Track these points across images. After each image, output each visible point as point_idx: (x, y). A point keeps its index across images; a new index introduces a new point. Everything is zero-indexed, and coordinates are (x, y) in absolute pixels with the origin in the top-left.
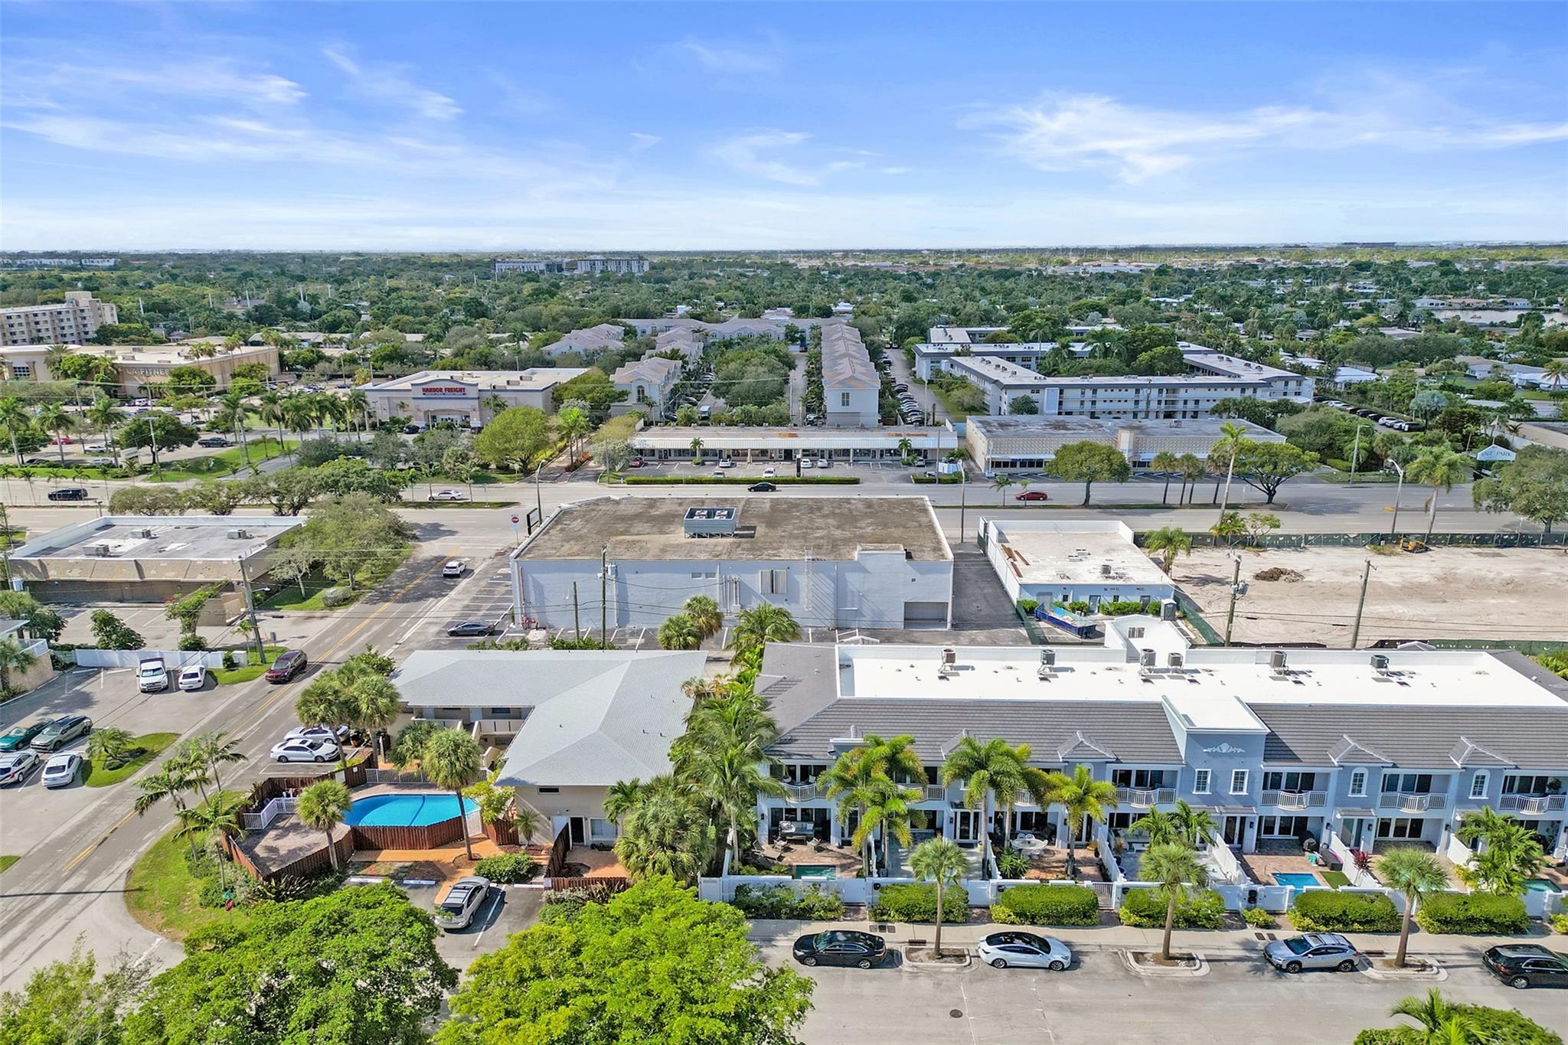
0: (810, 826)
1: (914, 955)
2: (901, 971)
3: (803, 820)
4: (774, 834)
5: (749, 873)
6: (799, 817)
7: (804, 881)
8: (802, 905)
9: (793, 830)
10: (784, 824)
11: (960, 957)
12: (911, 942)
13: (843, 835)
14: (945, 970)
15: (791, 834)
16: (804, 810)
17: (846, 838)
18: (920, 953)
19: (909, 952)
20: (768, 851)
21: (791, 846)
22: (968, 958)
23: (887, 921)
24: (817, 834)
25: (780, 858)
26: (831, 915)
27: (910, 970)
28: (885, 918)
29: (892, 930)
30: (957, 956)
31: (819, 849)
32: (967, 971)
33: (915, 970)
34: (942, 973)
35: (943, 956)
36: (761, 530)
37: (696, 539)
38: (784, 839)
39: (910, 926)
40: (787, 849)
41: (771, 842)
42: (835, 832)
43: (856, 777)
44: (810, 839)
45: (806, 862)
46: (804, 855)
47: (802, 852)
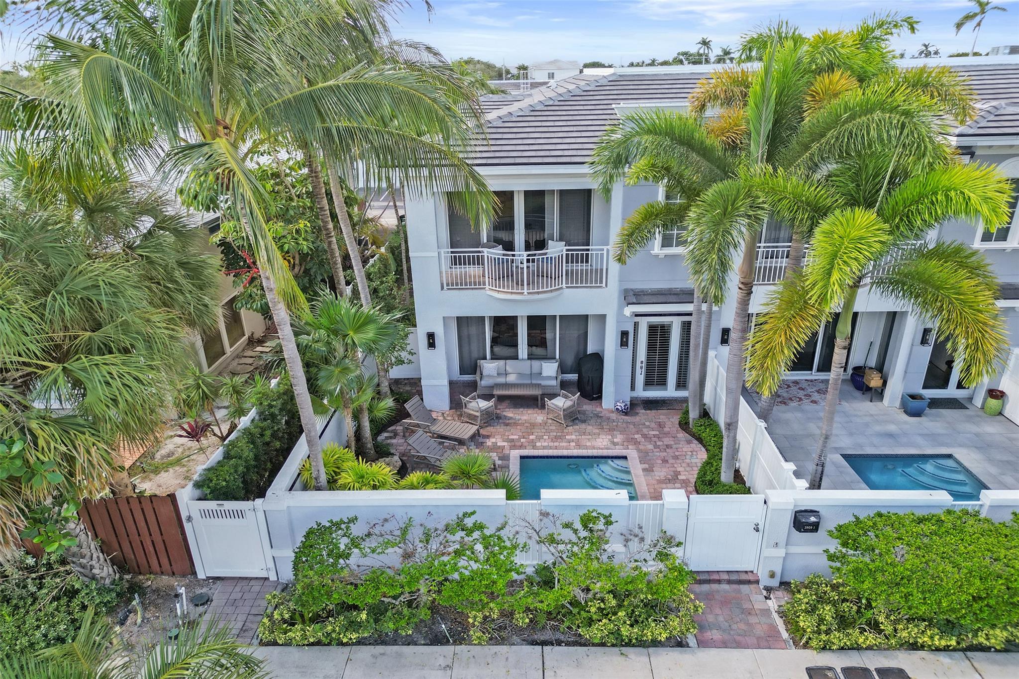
6: (523, 349)
13: (633, 388)
15: (506, 386)
20: (448, 423)
21: (506, 412)
23: (871, 649)
25: (477, 440)
26: (654, 629)
39: (965, 675)
42: (617, 377)
44: (549, 397)
45: (544, 448)
46: (538, 432)
47: (533, 425)
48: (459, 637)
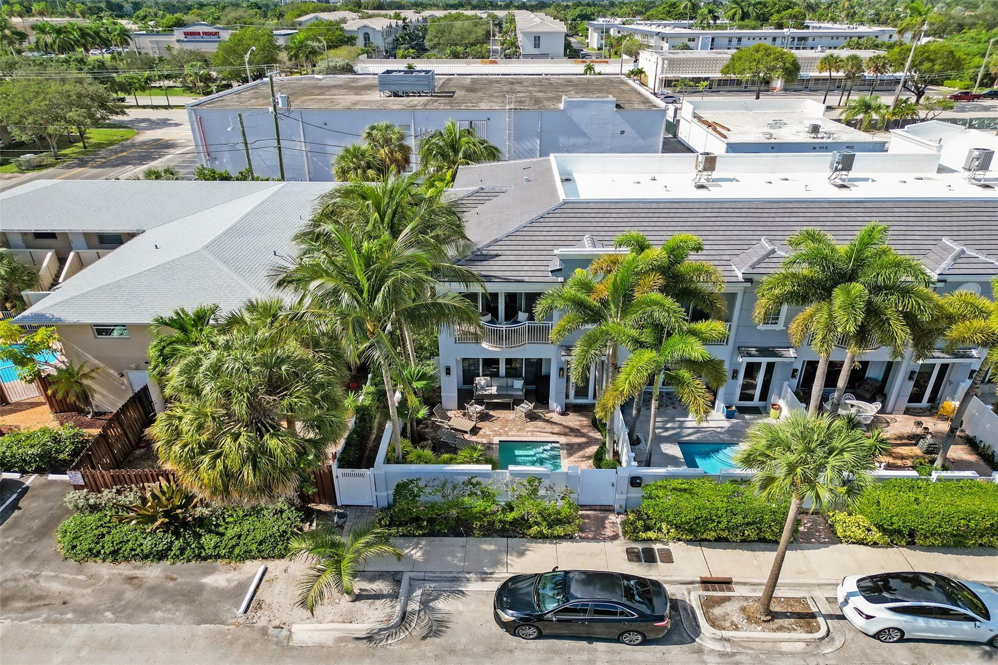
0: (518, 384)
1: (717, 611)
2: (700, 651)
3: (508, 375)
4: (466, 396)
5: (420, 460)
6: (502, 370)
7: (514, 474)
8: (510, 516)
9: (494, 390)
10: (481, 381)
11: (806, 618)
12: (707, 583)
13: (567, 397)
14: (786, 647)
15: (491, 396)
16: (509, 361)
17: (572, 400)
18: (728, 607)
19: (708, 604)
20: (458, 420)
21: (491, 413)
22: (821, 620)
23: (657, 540)
24: (529, 396)
25: (475, 431)
26: (559, 530)
27: (718, 647)
28: (651, 534)
29: (668, 558)
30: (800, 616)
31: (532, 417)
32: (828, 649)
33: (728, 649)
34: (783, 654)
35: (774, 616)
36: (459, 94)
37: (392, 98)
38: (481, 404)
39: (696, 552)
40: (484, 417)
41: (461, 406)
42: (557, 393)
43: (604, 303)
44: (518, 402)
45: (513, 436)
46: (510, 425)
47: (507, 421)
48: (469, 533)
